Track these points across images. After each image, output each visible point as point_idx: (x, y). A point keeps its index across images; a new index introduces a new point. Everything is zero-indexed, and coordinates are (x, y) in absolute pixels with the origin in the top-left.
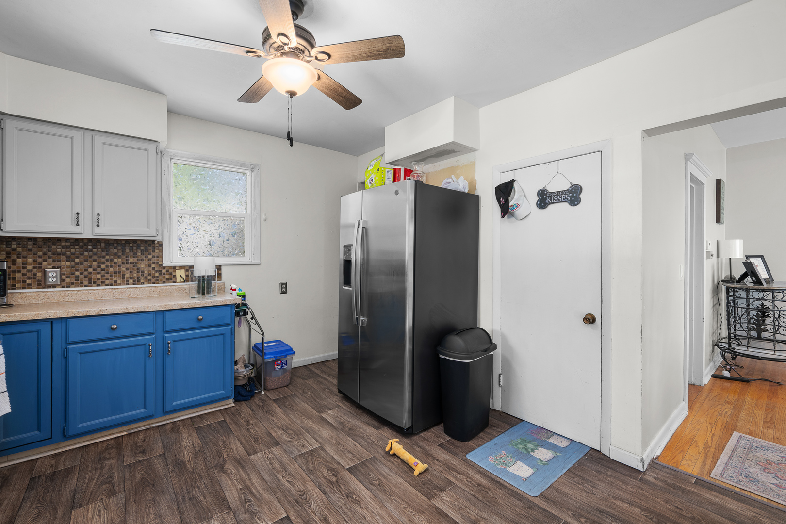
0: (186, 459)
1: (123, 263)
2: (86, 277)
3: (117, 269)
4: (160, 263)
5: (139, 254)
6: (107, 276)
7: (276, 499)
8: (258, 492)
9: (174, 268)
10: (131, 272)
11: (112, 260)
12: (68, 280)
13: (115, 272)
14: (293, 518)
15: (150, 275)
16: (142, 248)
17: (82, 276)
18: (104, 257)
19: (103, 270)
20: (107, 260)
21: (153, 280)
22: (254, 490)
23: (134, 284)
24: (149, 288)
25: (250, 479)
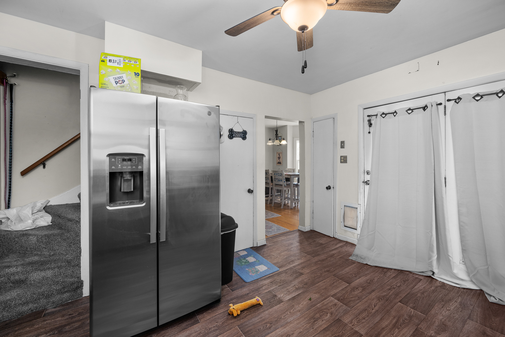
7: (393, 309)
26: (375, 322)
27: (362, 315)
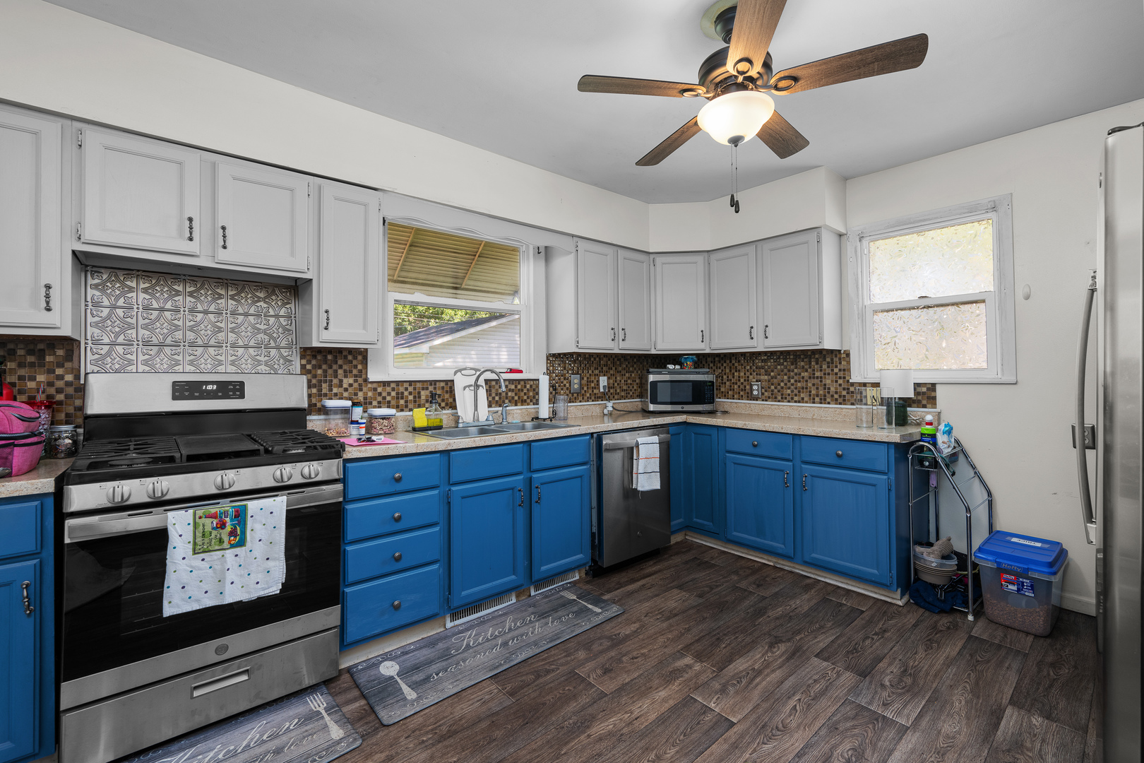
0: (770, 614)
1: (810, 378)
2: (779, 391)
3: (804, 384)
4: (847, 378)
5: (825, 367)
6: (796, 392)
7: (755, 705)
8: (757, 685)
9: (865, 385)
10: (817, 388)
11: (800, 374)
12: (766, 394)
13: (803, 388)
14: (735, 730)
15: (836, 393)
16: (828, 360)
17: (776, 391)
18: (793, 371)
19: (792, 385)
20: (796, 374)
21: (840, 400)
22: (758, 680)
23: (821, 403)
24: (833, 410)
25: (773, 671)
26: (793, 676)
27: (821, 686)
